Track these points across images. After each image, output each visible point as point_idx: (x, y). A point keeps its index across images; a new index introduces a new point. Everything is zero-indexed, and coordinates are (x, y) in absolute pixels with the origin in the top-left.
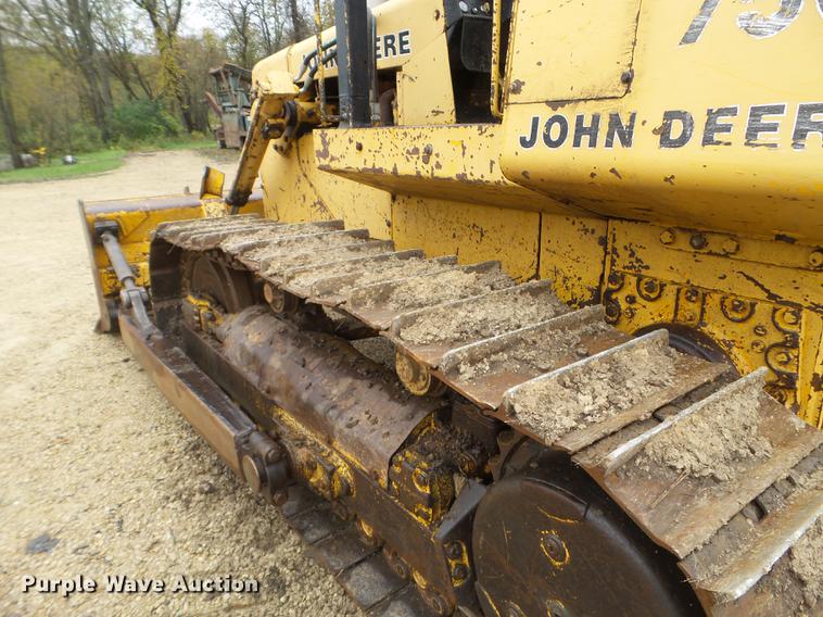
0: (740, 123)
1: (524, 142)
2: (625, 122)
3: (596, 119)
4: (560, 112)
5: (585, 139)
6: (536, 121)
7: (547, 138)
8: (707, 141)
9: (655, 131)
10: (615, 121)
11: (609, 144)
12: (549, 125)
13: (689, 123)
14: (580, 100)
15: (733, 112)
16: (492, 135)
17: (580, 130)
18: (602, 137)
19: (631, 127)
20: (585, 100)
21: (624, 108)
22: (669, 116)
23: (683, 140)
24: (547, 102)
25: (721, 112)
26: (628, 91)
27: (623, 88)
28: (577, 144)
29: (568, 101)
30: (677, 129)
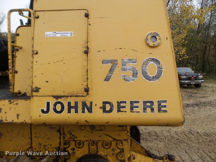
0: (128, 106)
1: (43, 111)
2: (88, 105)
3: (76, 103)
4: (59, 100)
5: (73, 110)
6: (48, 104)
7: (55, 110)
8: (119, 111)
9: (100, 108)
10: (84, 104)
11: (83, 112)
12: (55, 105)
13: (112, 106)
14: (68, 96)
15: (125, 102)
16: (17, 104)
17: (70, 107)
18: (80, 109)
19: (91, 106)
20: (71, 96)
21: (88, 100)
22: (105, 103)
23: (111, 111)
24: (53, 96)
25: (121, 102)
26: (88, 94)
27: (85, 93)
28: (69, 112)
29: (63, 96)
30: (108, 107)
